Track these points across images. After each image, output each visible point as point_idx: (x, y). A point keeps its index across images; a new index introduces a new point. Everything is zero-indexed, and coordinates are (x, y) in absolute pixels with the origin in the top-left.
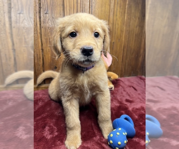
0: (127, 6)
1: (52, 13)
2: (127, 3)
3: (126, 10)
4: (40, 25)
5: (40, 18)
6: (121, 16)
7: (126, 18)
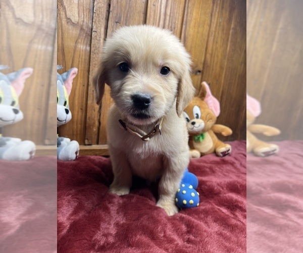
0: (231, 31)
1: (126, 23)
2: (232, 26)
3: (230, 36)
5: (106, 28)
6: (223, 45)
7: (228, 49)
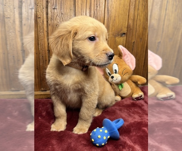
1: (61, 8)
4: (47, 22)
5: (47, 14)
